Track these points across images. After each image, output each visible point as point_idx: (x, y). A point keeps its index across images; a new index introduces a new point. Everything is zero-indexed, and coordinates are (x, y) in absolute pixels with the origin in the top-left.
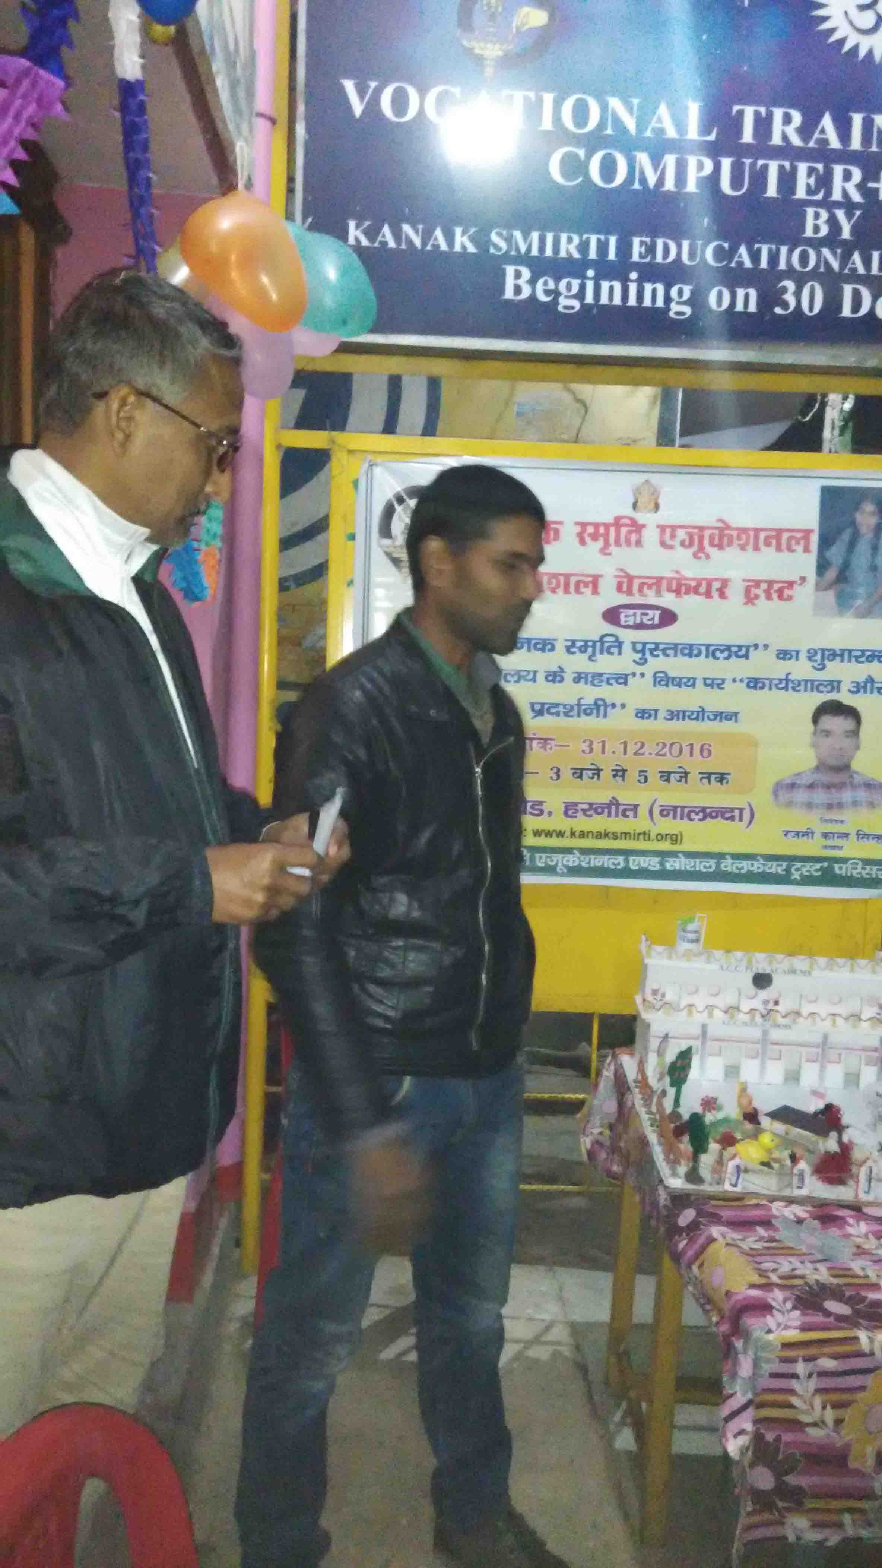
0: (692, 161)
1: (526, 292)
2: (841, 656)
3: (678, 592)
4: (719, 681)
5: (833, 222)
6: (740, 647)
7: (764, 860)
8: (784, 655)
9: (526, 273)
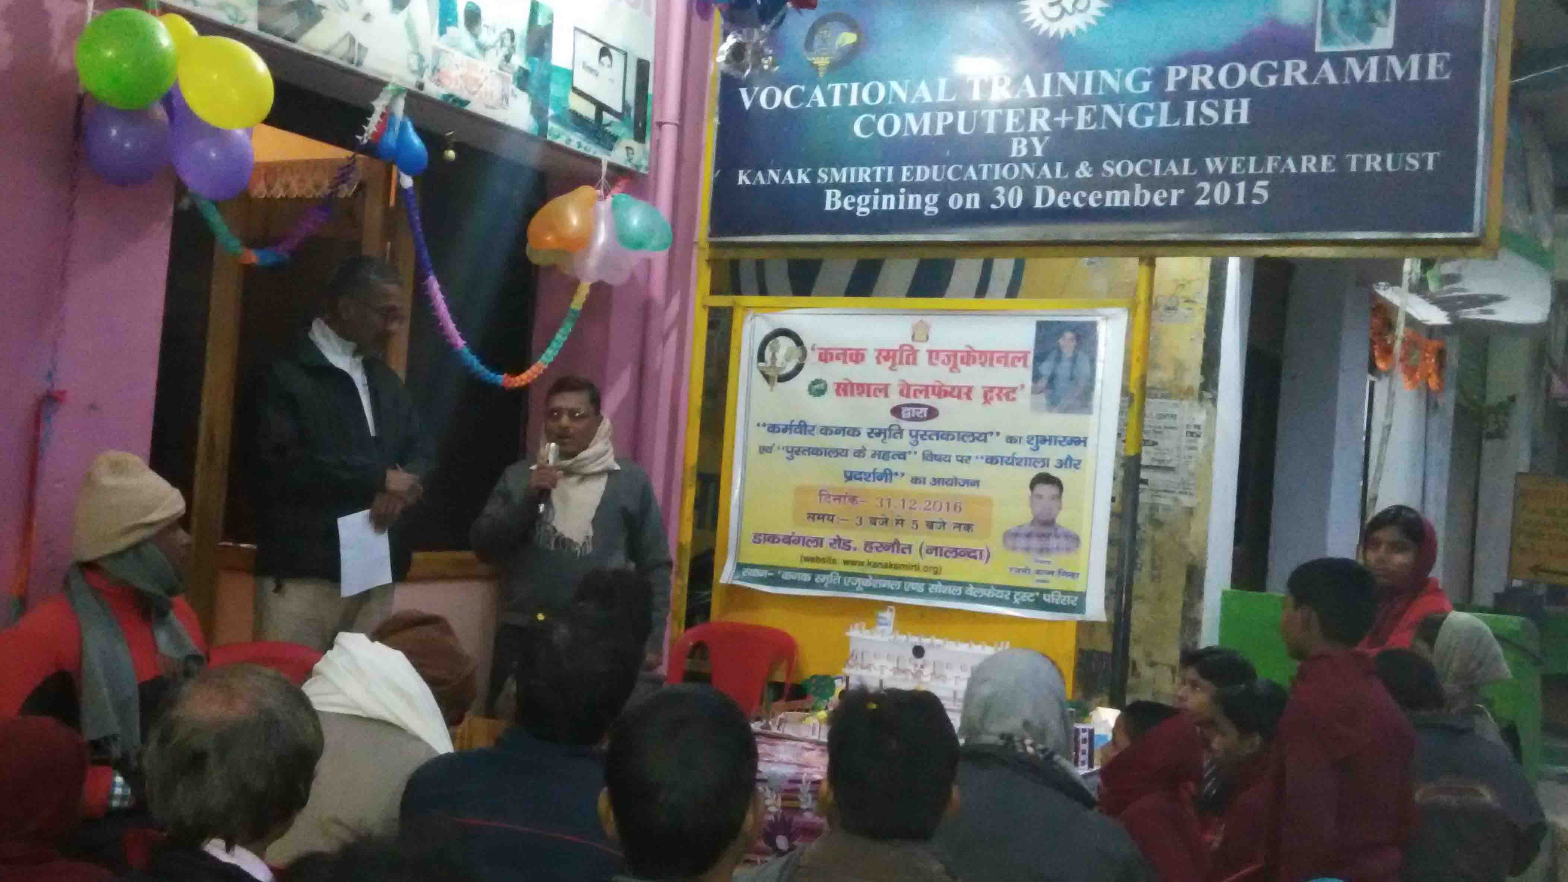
1: (837, 207)
2: (1050, 441)
3: (939, 396)
4: (967, 458)
5: (1031, 147)
6: (981, 434)
7: (995, 588)
8: (1011, 440)
9: (838, 193)
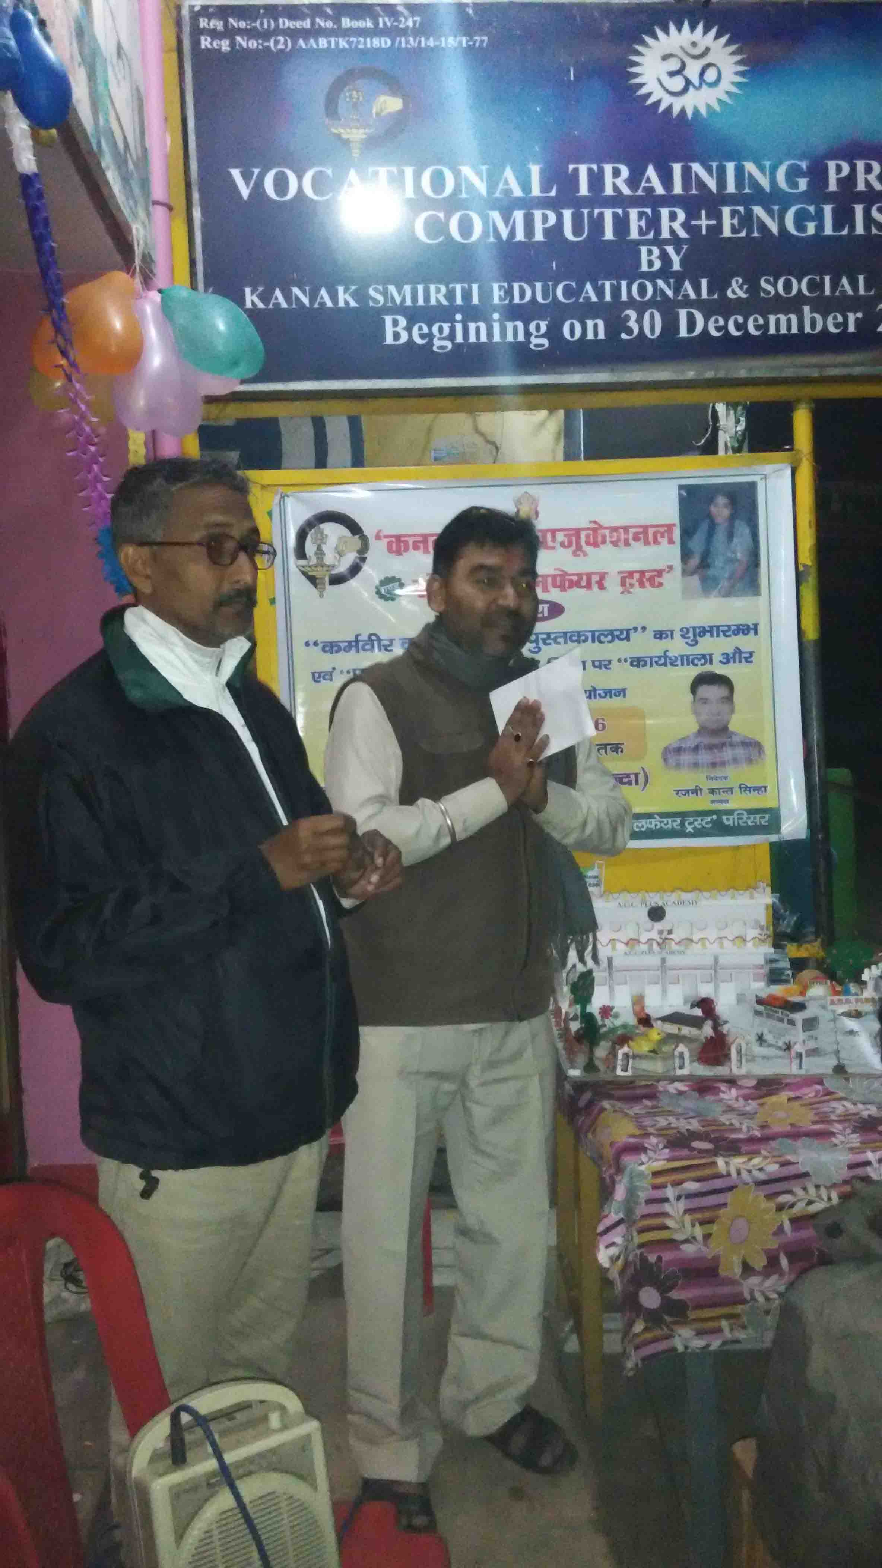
0: (538, 214)
1: (404, 337)
2: (711, 632)
3: (563, 589)
4: (606, 663)
5: (665, 257)
6: (621, 631)
7: (661, 818)
8: (660, 635)
9: (403, 322)
